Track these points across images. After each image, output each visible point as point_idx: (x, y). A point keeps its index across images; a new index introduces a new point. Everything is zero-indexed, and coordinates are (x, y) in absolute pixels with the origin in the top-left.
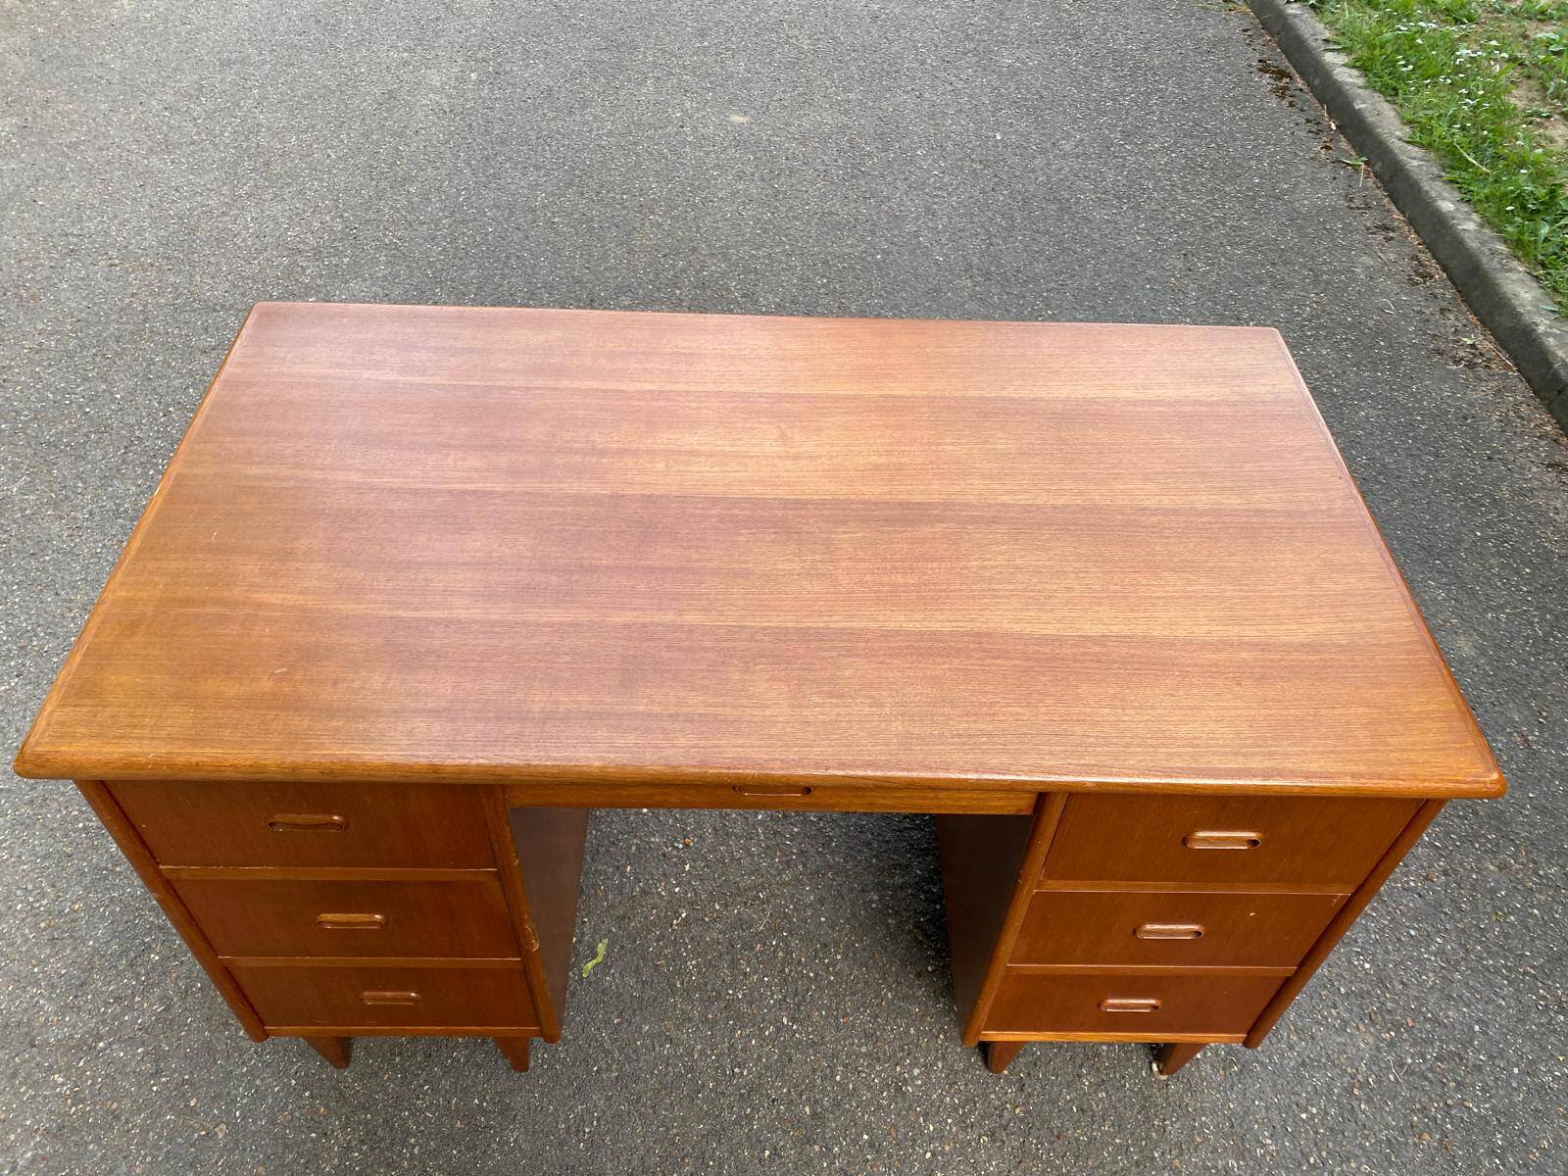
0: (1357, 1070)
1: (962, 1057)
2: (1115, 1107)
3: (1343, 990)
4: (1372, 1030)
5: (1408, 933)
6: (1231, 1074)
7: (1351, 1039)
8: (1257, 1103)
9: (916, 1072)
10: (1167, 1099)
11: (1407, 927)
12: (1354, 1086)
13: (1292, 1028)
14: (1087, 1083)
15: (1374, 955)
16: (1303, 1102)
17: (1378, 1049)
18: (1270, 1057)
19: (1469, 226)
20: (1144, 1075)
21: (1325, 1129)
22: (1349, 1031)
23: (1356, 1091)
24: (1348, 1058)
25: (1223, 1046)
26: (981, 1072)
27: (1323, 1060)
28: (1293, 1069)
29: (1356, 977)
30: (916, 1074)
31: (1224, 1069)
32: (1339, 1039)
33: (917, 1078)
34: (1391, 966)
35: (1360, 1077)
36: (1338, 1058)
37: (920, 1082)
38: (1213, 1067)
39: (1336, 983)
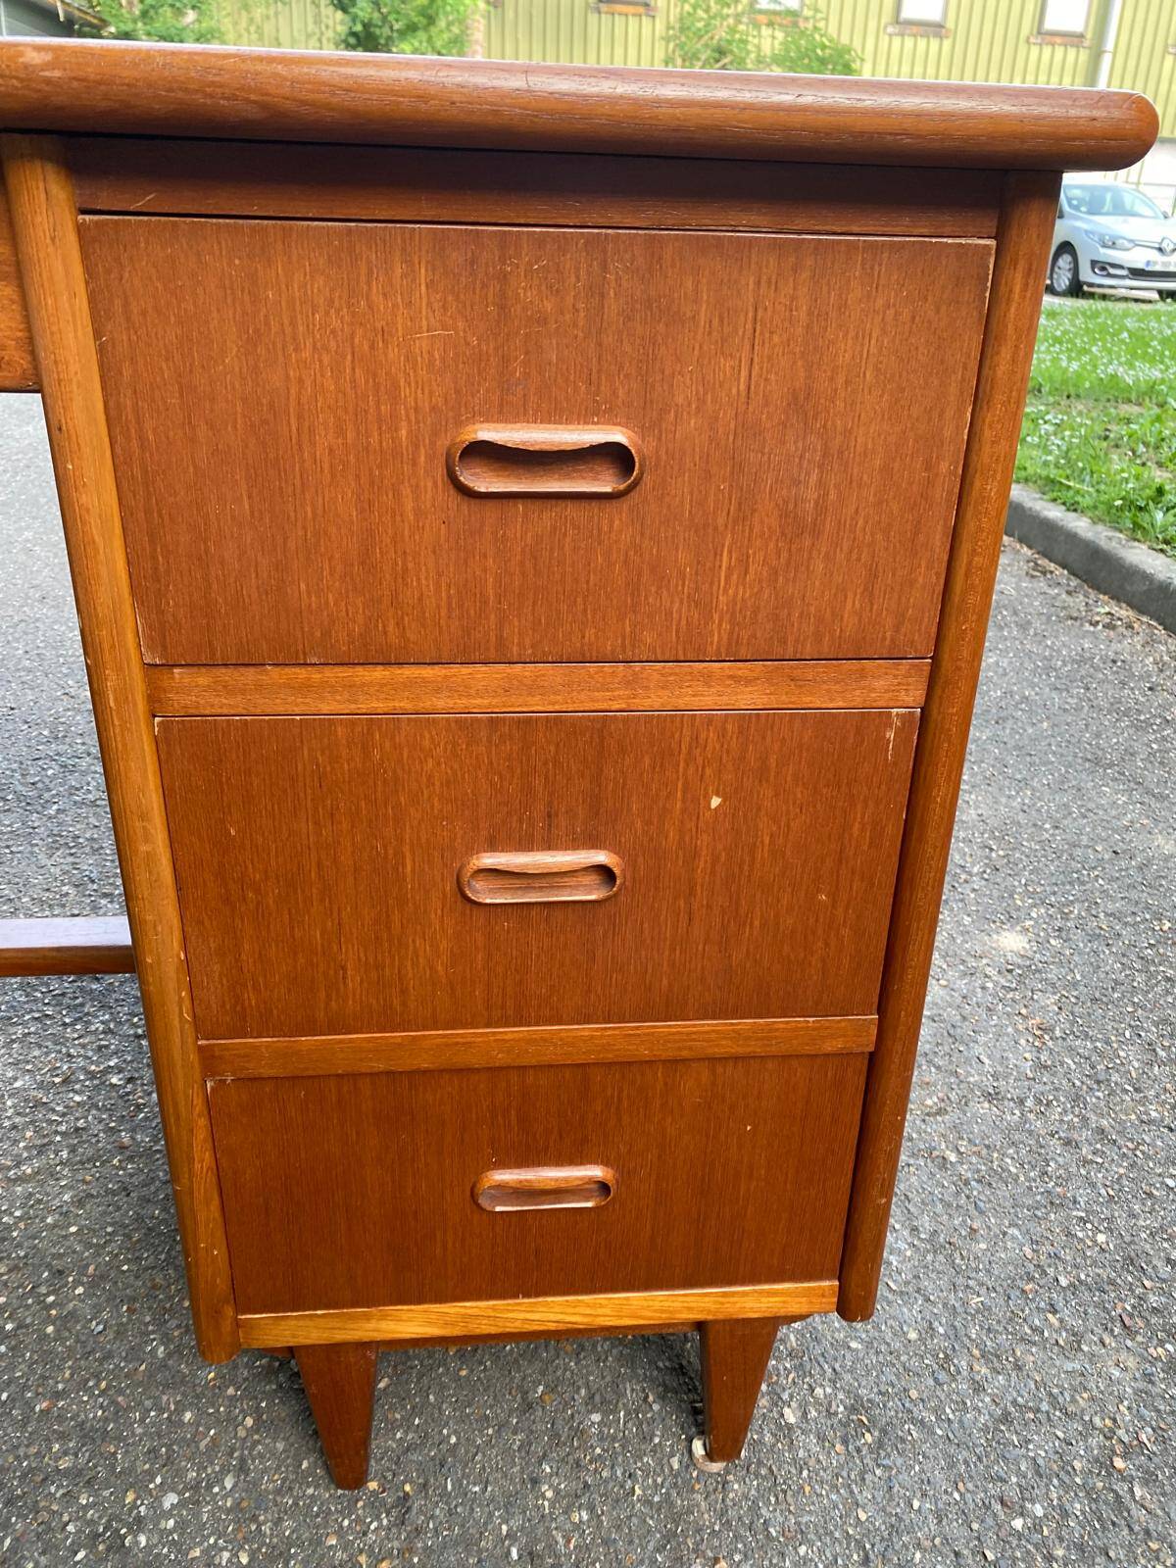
0: (1114, 1420)
2: (606, 1542)
3: (1064, 1282)
4: (1129, 1343)
5: (1162, 1183)
6: (858, 1451)
7: (1091, 1362)
8: (916, 1504)
9: (171, 1499)
10: (723, 1512)
11: (1160, 1175)
12: (1114, 1452)
13: (976, 1352)
14: (549, 1494)
15: (1110, 1220)
16: (1013, 1494)
17: (1148, 1378)
18: (938, 1411)
20: (676, 1466)
21: (1068, 1548)
22: (1085, 1348)
23: (1119, 1463)
24: (1092, 1399)
25: (841, 1396)
26: (319, 1492)
27: (1045, 1407)
28: (985, 1429)
29: (1085, 1257)
30: (167, 1505)
31: (845, 1442)
32: (1069, 1366)
33: (168, 1515)
34: (1143, 1235)
35: (1121, 1432)
36: (1073, 1401)
37: (171, 1523)
38: (821, 1438)
39: (1051, 1271)
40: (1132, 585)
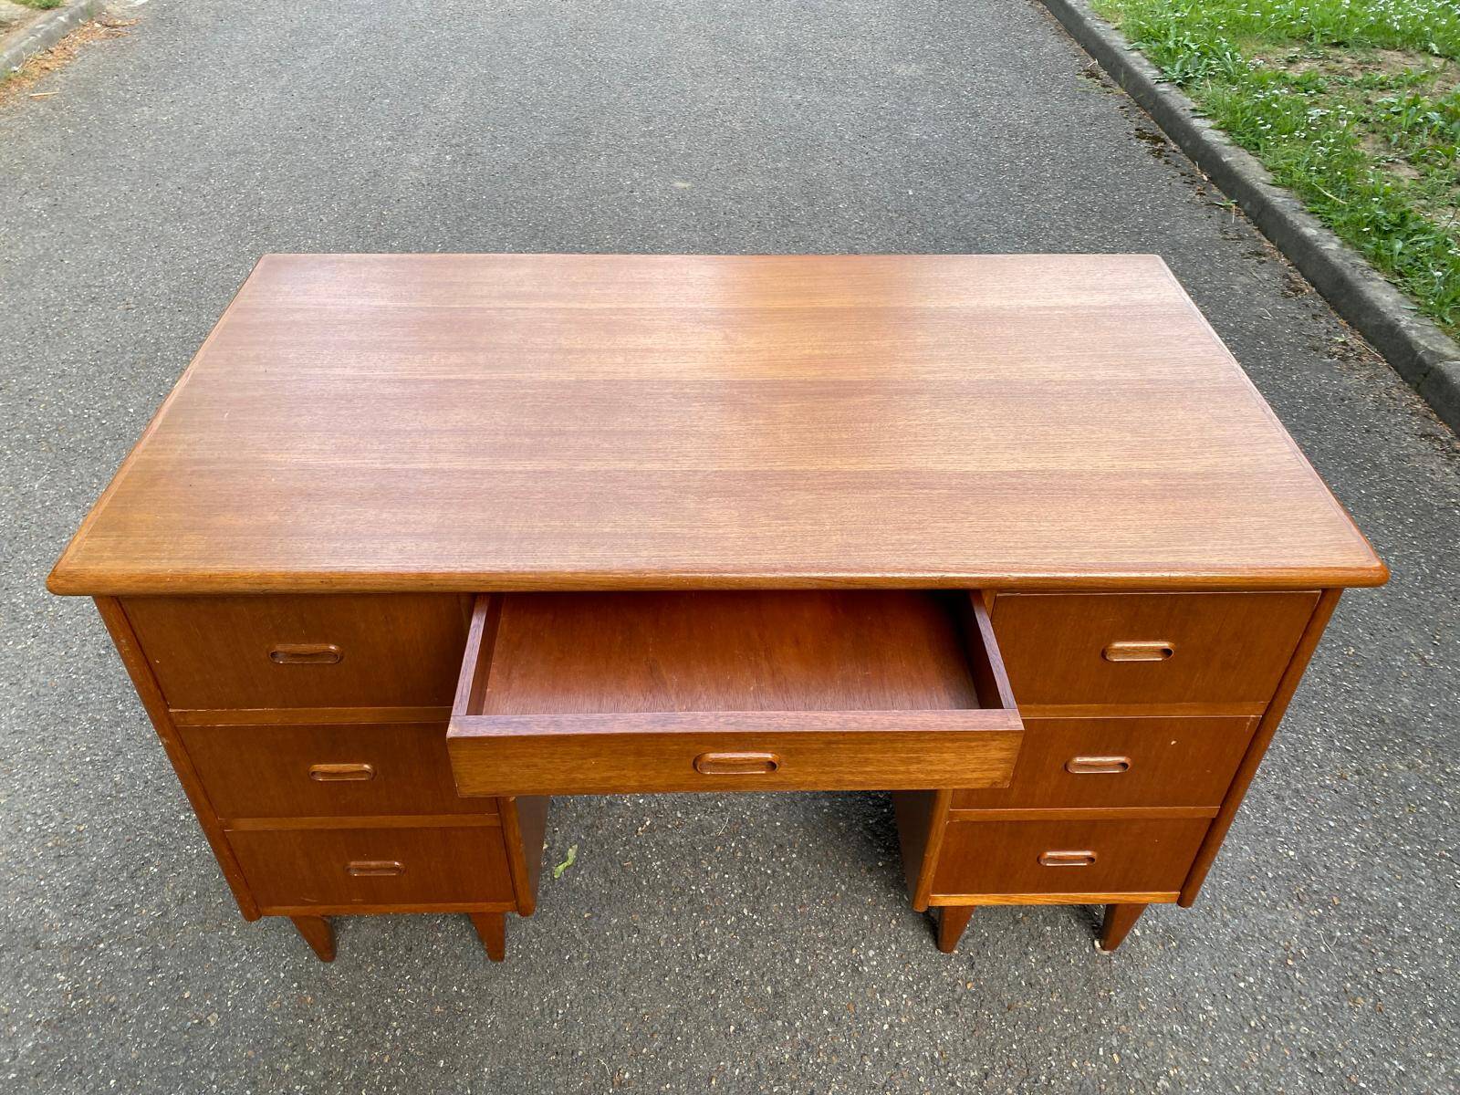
0: (1290, 943)
1: (914, 939)
2: (1061, 981)
3: (1270, 875)
4: (1301, 908)
5: (1328, 824)
6: (1169, 949)
7: (1281, 916)
8: (1196, 974)
9: (871, 953)
10: (1111, 971)
11: (1327, 819)
12: (1288, 957)
13: (1225, 908)
14: (1033, 960)
15: (1297, 844)
16: (1240, 973)
17: (1308, 925)
18: (1206, 934)
19: (1331, 246)
20: (1088, 951)
21: (1264, 996)
22: (1279, 909)
23: (1290, 962)
24: (1280, 933)
25: (1160, 925)
26: (932, 953)
27: (1257, 935)
28: (1228, 943)
29: (1282, 863)
30: (871, 955)
31: (1163, 945)
32: (1270, 917)
33: (872, 959)
34: (1314, 853)
35: (1292, 948)
36: (1271, 933)
37: (875, 963)
38: (1152, 943)
39: (1264, 869)
40: (1366, 317)
